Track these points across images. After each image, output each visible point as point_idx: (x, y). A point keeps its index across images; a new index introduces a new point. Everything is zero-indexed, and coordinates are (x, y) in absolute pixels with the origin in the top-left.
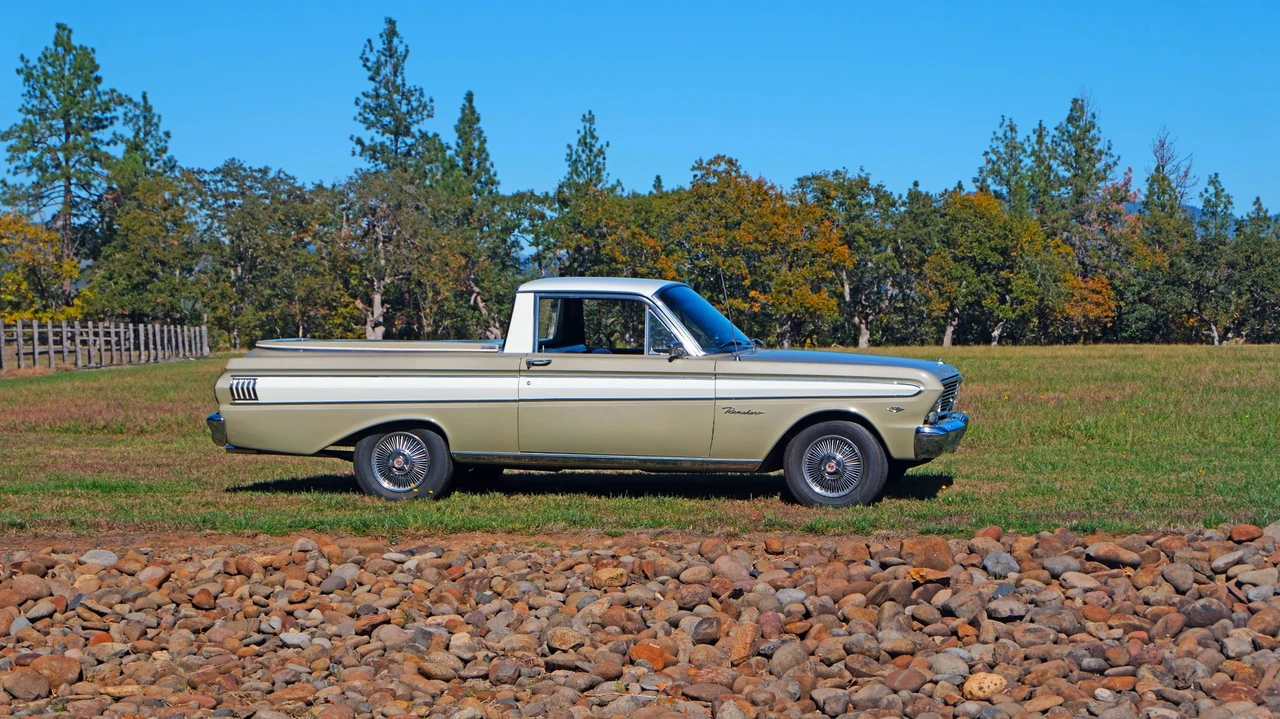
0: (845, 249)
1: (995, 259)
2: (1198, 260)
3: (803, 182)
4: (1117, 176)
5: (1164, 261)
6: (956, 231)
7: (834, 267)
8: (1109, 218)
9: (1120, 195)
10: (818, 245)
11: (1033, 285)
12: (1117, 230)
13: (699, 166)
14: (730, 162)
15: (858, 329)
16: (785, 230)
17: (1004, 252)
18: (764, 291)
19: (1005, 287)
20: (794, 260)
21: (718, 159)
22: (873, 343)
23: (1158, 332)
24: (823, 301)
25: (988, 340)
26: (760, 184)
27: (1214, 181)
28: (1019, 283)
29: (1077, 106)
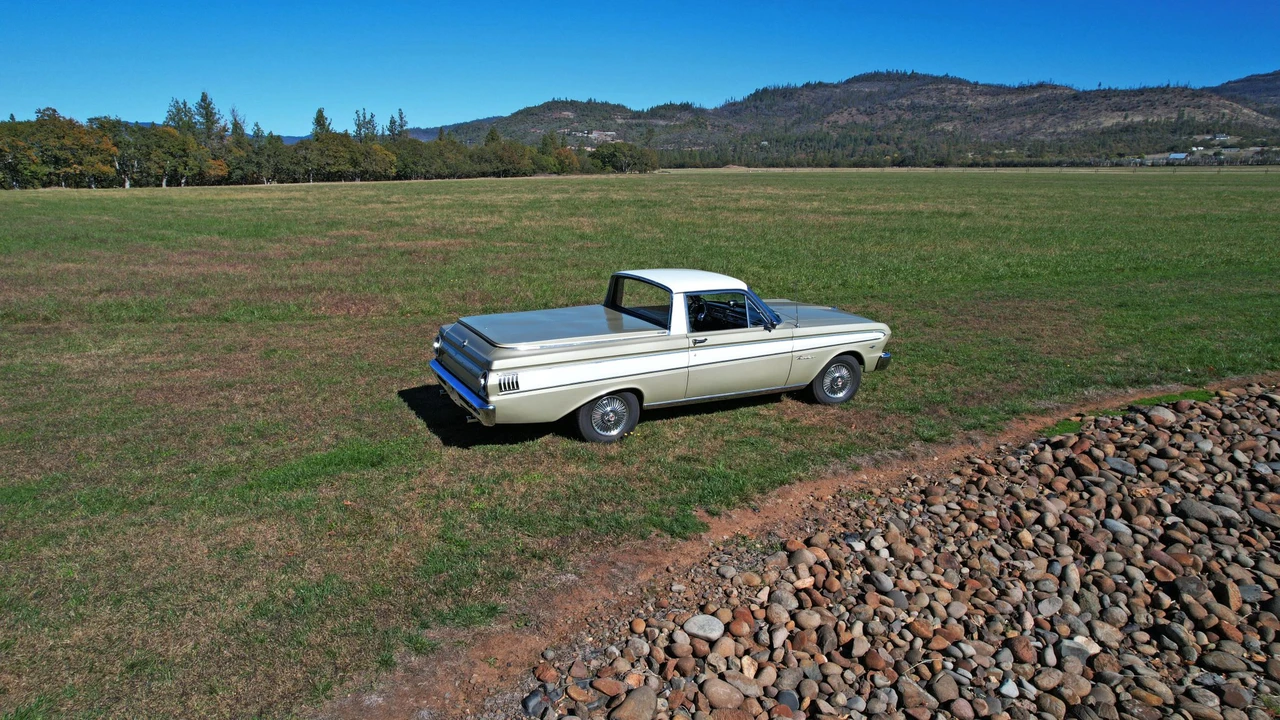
0: (115, 148)
1: (181, 153)
2: (257, 154)
3: (91, 120)
4: (222, 123)
5: (243, 153)
6: (162, 142)
7: (111, 155)
8: (222, 138)
9: (225, 129)
10: (103, 147)
11: (196, 163)
12: (225, 142)
13: (39, 112)
14: (55, 111)
15: (125, 181)
16: (86, 139)
17: (184, 150)
18: (80, 164)
19: (186, 164)
20: (93, 152)
21: (48, 109)
22: (131, 186)
23: (244, 180)
24: (106, 169)
25: (179, 185)
26: (71, 121)
27: (256, 125)
28: (191, 162)
29: (204, 98)
